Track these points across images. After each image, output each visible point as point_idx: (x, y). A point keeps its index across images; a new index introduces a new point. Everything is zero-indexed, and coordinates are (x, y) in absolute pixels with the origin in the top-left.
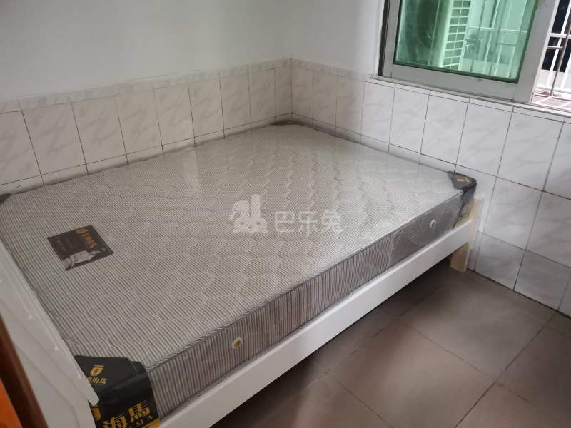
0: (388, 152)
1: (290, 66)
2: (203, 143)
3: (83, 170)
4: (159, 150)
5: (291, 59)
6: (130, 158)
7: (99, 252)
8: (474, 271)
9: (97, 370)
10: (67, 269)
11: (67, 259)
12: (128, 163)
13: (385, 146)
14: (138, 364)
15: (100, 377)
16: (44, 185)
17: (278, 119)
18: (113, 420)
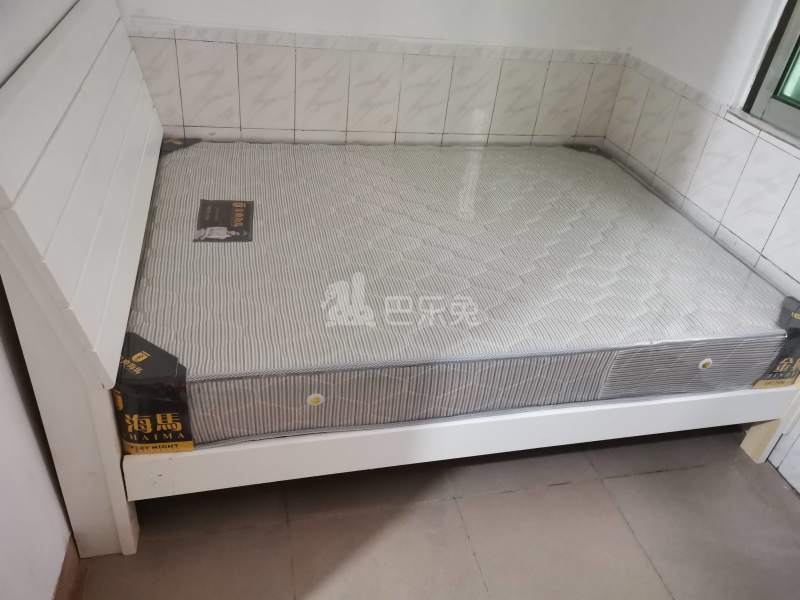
0: (713, 237)
1: (622, 64)
2: (450, 145)
3: (290, 136)
4: (390, 138)
5: (628, 55)
6: (351, 137)
7: (238, 234)
8: (777, 469)
9: (141, 356)
10: (195, 241)
11: (203, 230)
12: (345, 143)
13: (712, 226)
14: (183, 369)
15: (138, 364)
16: (241, 140)
17: (578, 140)
18: (136, 417)
